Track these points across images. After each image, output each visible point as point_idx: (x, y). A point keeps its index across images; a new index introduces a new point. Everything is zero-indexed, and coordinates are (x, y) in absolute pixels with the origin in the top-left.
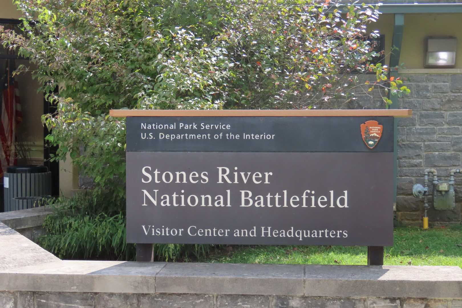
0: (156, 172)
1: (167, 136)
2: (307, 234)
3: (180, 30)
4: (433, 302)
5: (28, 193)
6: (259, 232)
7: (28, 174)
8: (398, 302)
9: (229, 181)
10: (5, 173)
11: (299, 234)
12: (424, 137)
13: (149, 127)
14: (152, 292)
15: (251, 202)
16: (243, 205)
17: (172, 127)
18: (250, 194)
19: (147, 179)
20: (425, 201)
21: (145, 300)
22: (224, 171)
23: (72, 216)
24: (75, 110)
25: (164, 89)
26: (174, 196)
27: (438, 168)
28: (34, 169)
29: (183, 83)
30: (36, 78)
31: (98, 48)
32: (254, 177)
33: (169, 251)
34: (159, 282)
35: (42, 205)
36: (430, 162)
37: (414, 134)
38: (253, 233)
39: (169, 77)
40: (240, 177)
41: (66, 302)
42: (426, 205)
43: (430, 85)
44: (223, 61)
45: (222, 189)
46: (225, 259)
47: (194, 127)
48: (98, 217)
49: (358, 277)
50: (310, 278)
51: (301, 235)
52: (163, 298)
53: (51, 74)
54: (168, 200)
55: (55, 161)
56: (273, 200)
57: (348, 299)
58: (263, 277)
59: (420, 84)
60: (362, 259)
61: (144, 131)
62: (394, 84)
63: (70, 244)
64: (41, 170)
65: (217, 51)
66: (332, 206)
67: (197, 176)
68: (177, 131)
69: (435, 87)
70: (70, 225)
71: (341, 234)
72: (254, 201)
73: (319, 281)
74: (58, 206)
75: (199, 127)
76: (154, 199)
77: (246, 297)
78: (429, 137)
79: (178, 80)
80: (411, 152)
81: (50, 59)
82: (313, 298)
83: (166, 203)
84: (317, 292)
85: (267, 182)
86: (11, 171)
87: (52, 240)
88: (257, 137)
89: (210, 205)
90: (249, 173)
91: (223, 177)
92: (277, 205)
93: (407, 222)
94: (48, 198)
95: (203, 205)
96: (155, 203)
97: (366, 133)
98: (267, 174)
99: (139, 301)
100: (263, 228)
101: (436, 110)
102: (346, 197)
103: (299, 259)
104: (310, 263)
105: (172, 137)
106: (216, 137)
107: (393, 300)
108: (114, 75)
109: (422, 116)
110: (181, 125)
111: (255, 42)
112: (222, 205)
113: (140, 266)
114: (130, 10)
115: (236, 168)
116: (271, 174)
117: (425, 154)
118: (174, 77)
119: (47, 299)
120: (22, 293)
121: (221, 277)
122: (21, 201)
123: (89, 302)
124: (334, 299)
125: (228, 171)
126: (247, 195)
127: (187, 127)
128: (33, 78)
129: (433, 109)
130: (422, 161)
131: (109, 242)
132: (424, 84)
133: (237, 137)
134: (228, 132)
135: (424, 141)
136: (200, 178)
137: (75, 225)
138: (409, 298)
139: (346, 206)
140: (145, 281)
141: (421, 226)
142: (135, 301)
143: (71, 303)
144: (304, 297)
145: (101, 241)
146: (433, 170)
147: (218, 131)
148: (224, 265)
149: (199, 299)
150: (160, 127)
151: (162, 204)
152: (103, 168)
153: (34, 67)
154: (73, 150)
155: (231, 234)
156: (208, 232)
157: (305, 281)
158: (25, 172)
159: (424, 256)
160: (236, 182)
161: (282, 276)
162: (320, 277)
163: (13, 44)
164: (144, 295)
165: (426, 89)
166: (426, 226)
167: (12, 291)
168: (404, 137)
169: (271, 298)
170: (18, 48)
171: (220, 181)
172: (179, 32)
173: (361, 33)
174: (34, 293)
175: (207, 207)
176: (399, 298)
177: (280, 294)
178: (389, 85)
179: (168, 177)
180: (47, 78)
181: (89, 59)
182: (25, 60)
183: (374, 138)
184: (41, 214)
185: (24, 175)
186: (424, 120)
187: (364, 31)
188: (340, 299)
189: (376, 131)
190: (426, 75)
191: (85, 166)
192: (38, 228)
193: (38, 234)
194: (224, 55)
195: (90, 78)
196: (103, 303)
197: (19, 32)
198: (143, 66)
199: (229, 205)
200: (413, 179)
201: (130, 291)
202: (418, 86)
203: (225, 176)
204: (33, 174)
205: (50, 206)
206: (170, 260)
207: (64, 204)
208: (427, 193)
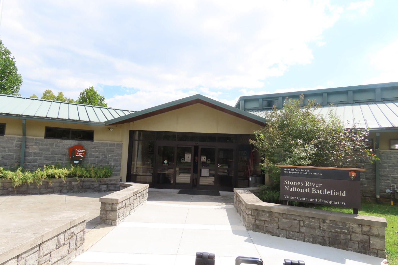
0: (288, 182)
1: (291, 172)
2: (332, 202)
3: (299, 140)
4: (372, 227)
5: (256, 182)
6: (318, 200)
7: (256, 177)
8: (361, 225)
9: (309, 186)
10: (250, 176)
11: (330, 202)
12: (390, 173)
13: (287, 170)
14: (286, 213)
15: (315, 192)
16: (313, 192)
17: (293, 170)
18: (315, 190)
19: (286, 183)
20: (391, 196)
21: (284, 215)
22: (307, 183)
23: (268, 190)
24: (268, 162)
25: (294, 156)
26: (293, 188)
27: (397, 184)
28: (258, 176)
29: (299, 155)
30: (259, 152)
31: (276, 144)
32: (316, 185)
33: (295, 203)
34: (288, 211)
35: (259, 186)
36: (393, 182)
37: (386, 172)
38: (316, 200)
39: (295, 153)
40: (312, 185)
41: (264, 213)
42: (392, 197)
43: (392, 156)
44: (313, 148)
45: (307, 187)
46: (314, 207)
47: (299, 170)
48: (275, 191)
49: (348, 217)
50: (332, 215)
51: (331, 203)
52: (289, 215)
53: (263, 151)
54: (291, 189)
55: (263, 174)
56: (322, 192)
57: (344, 222)
58: (318, 213)
59: (388, 155)
60: (351, 211)
61: (285, 171)
62: (374, 156)
63: (267, 198)
64: (260, 176)
65: (311, 146)
66: (340, 195)
67: (300, 183)
68: (294, 171)
69: (394, 156)
70: (267, 193)
71: (343, 204)
72: (316, 192)
73: (334, 216)
74: (264, 187)
75: (300, 170)
76: (288, 188)
77: (313, 218)
78: (393, 173)
79: (298, 154)
80: (385, 178)
81: (262, 147)
82: (333, 221)
83: (291, 190)
84: (334, 219)
85: (320, 187)
86: (252, 176)
87: (262, 196)
88: (317, 174)
89: (303, 191)
90: (315, 184)
91: (307, 184)
92: (323, 193)
93: (384, 202)
94: (261, 185)
95: (301, 191)
96: (288, 190)
97: (351, 175)
98: (320, 185)
99: (283, 215)
100: (319, 199)
101: (395, 164)
102: (345, 193)
103: (338, 210)
104: (342, 212)
105: (293, 173)
106: (305, 173)
107: (359, 225)
108: (280, 152)
109: (389, 166)
110: (295, 170)
111: (323, 143)
112: (307, 192)
113: (284, 206)
114: (285, 133)
115: (311, 182)
116: (321, 184)
117: (391, 179)
118: (297, 153)
119: (259, 212)
120: (253, 209)
121: (305, 212)
122: (254, 184)
123: (270, 213)
124: (339, 222)
125: (308, 183)
126: (314, 190)
127: (297, 170)
128: (258, 152)
129: (394, 164)
130: (390, 181)
131: (278, 199)
132: (390, 155)
133: (311, 174)
134: (309, 172)
135: (391, 175)
136: (300, 184)
137: (268, 193)
138: (365, 225)
139: (345, 195)
140: (284, 210)
141: (390, 204)
142: (282, 215)
143: (265, 213)
144: (330, 220)
145: (276, 198)
146: (394, 185)
147: (306, 172)
148: (313, 209)
149: (299, 217)
150: (290, 170)
151: (290, 190)
152: (276, 178)
153: (258, 149)
154: (268, 172)
155: (309, 200)
156: (303, 199)
157: (330, 215)
158: (255, 176)
159: (386, 214)
160: (311, 186)
161: (323, 213)
162: (335, 215)
163: (253, 143)
164: (284, 214)
165: (391, 157)
166: (392, 204)
167: (251, 208)
168: (382, 173)
169: (320, 219)
170: (254, 144)
171: (306, 185)
172: (299, 141)
173: (362, 139)
174: (256, 210)
175: (302, 192)
176: (361, 224)
177: (323, 218)
178: (372, 157)
179: (292, 183)
180: (261, 152)
181: (273, 148)
182: (256, 147)
183: (353, 176)
184: (259, 189)
185: (255, 177)
186: (390, 167)
187: (363, 139)
188: (341, 222)
189: (354, 175)
190: (390, 152)
191: (272, 177)
192: (258, 193)
193: (258, 194)
194: (313, 147)
195: (273, 152)
196: (273, 214)
197: (254, 140)
198: (289, 150)
199: (309, 192)
200: (387, 187)
201: (281, 212)
202: (387, 156)
203: (308, 184)
204: (257, 177)
205: (261, 187)
206: (296, 206)
207: (265, 186)
208: (392, 193)
